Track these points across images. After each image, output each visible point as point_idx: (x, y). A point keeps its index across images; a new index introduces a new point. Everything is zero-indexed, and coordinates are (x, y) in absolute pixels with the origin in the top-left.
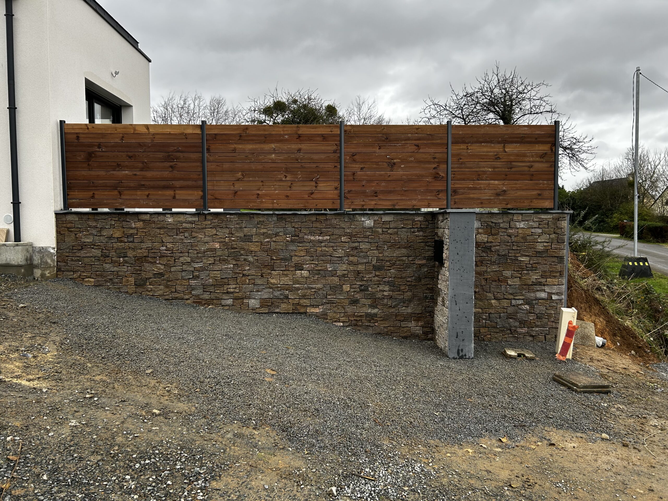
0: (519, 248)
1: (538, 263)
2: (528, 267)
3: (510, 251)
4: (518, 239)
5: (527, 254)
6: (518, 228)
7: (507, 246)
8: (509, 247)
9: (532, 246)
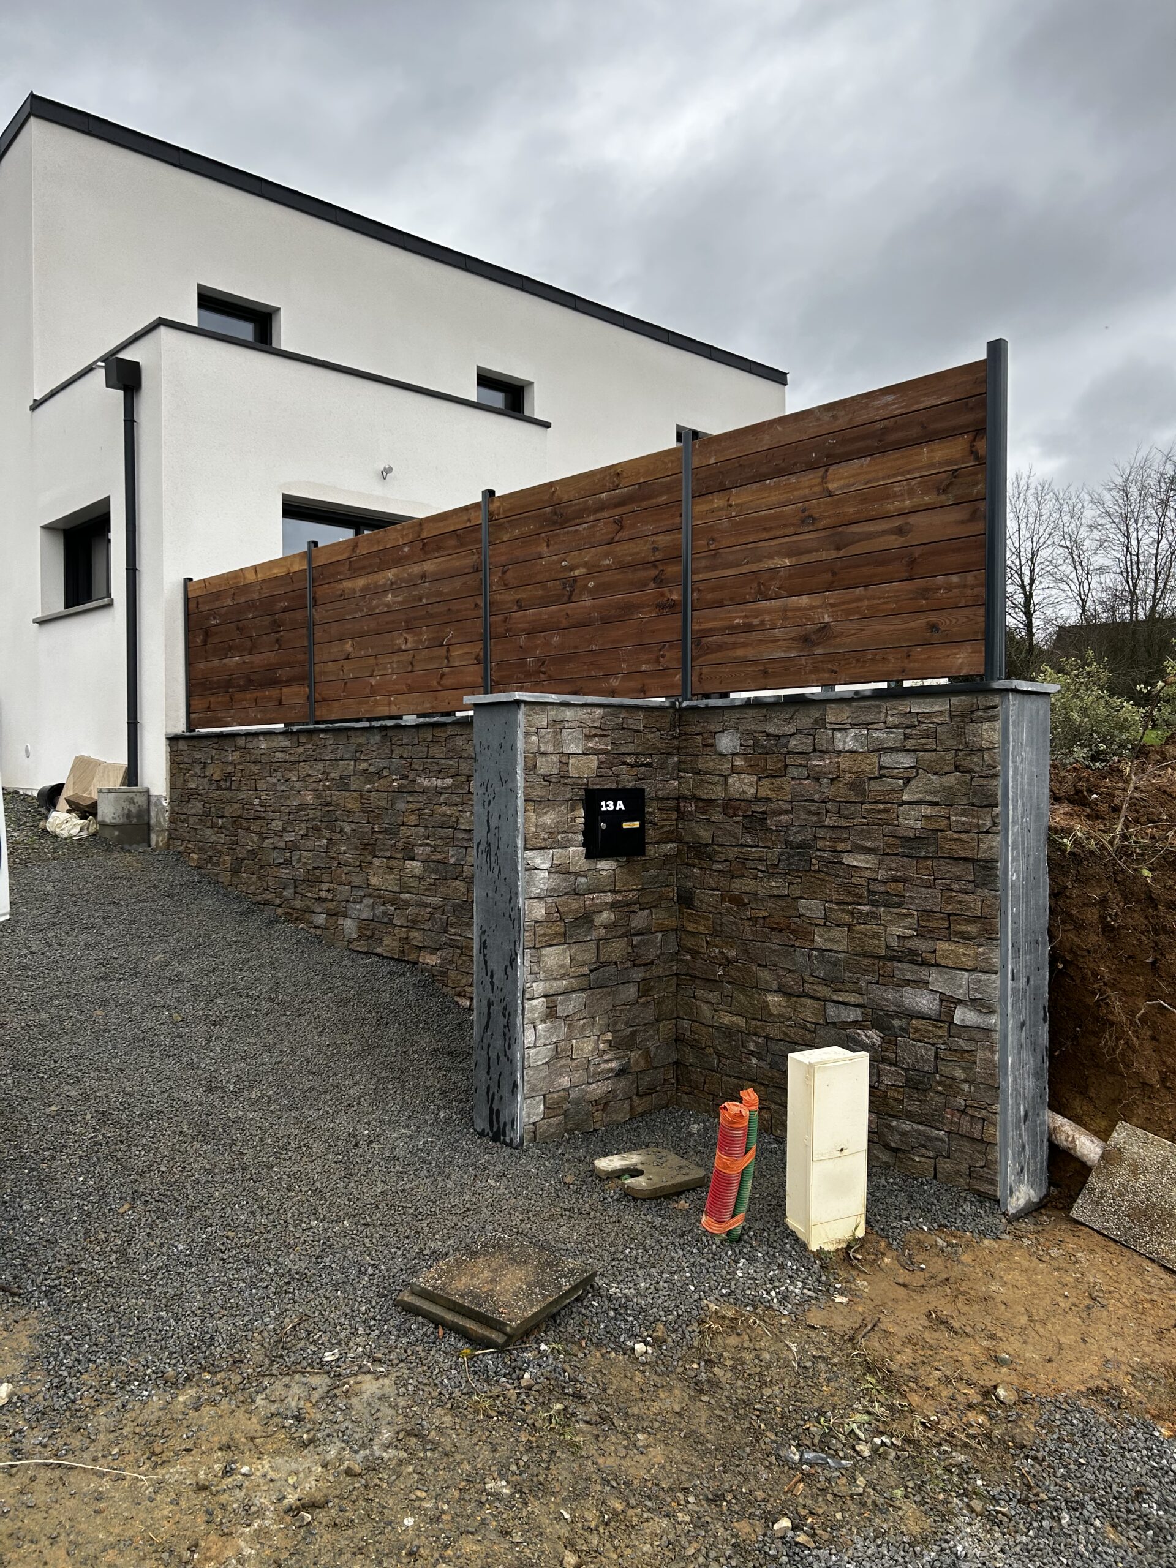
0: (842, 823)
1: (905, 880)
2: (876, 893)
3: (820, 833)
4: (840, 790)
5: (868, 844)
6: (840, 753)
7: (810, 813)
8: (814, 818)
9: (885, 816)
